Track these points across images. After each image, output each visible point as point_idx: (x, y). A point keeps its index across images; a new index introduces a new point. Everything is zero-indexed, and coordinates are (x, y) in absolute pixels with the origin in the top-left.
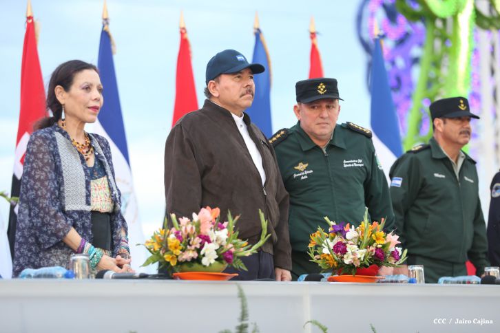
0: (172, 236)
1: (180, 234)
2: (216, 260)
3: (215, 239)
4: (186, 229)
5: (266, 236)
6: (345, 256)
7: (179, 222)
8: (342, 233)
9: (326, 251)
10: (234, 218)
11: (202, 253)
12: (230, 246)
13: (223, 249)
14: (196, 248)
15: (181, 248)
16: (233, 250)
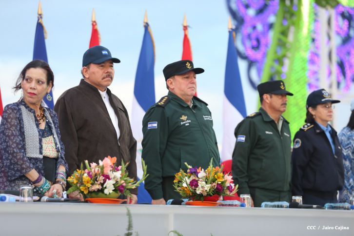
0: (86, 175)
2: (113, 190)
3: (113, 177)
5: (146, 175)
6: (197, 189)
7: (90, 166)
8: (196, 173)
9: (185, 185)
10: (125, 164)
11: (104, 186)
12: (123, 182)
14: (100, 183)
15: (91, 182)
16: (124, 184)
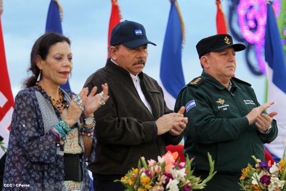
0: (144, 174)
1: (150, 173)
3: (176, 176)
4: (154, 168)
5: (213, 172)
6: (269, 186)
7: (148, 164)
8: (267, 168)
9: (254, 182)
10: (190, 159)
11: (167, 187)
12: (188, 181)
13: (182, 184)
14: (162, 183)
15: (151, 183)
16: (190, 185)
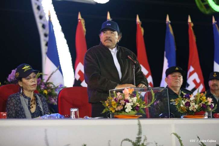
0: (113, 100)
1: (117, 99)
2: (131, 110)
3: (131, 101)
4: (119, 97)
5: (154, 99)
6: (190, 107)
8: (189, 98)
9: (182, 106)
11: (125, 107)
13: (134, 105)
14: (123, 105)
15: (116, 105)
16: (139, 105)
